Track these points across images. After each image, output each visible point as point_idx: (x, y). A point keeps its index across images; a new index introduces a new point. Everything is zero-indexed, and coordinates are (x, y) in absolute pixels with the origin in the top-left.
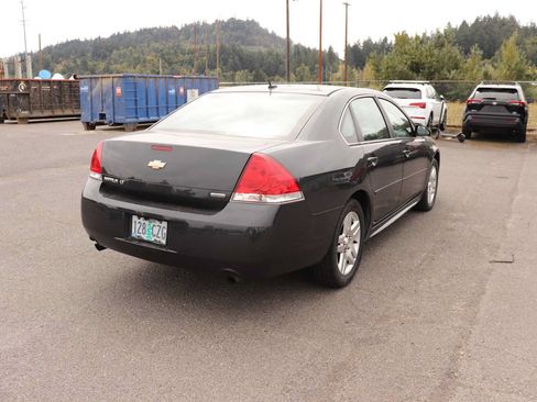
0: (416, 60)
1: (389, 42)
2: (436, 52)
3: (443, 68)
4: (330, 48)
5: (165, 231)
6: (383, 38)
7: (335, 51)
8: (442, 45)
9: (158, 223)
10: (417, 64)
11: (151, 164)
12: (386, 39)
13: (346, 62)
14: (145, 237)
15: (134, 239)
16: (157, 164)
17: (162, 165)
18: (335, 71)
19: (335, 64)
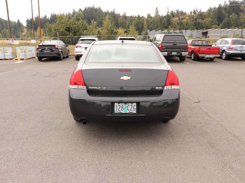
0: (68, 26)
1: (47, 18)
2: (76, 22)
3: (80, 30)
4: (18, 21)
5: (135, 107)
6: (44, 16)
7: (21, 22)
8: (79, 20)
9: (130, 104)
10: (69, 28)
11: (122, 78)
12: (46, 16)
13: (28, 27)
14: (123, 112)
15: (117, 114)
16: (125, 78)
17: (129, 78)
18: (22, 32)
19: (22, 28)
